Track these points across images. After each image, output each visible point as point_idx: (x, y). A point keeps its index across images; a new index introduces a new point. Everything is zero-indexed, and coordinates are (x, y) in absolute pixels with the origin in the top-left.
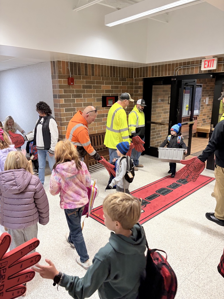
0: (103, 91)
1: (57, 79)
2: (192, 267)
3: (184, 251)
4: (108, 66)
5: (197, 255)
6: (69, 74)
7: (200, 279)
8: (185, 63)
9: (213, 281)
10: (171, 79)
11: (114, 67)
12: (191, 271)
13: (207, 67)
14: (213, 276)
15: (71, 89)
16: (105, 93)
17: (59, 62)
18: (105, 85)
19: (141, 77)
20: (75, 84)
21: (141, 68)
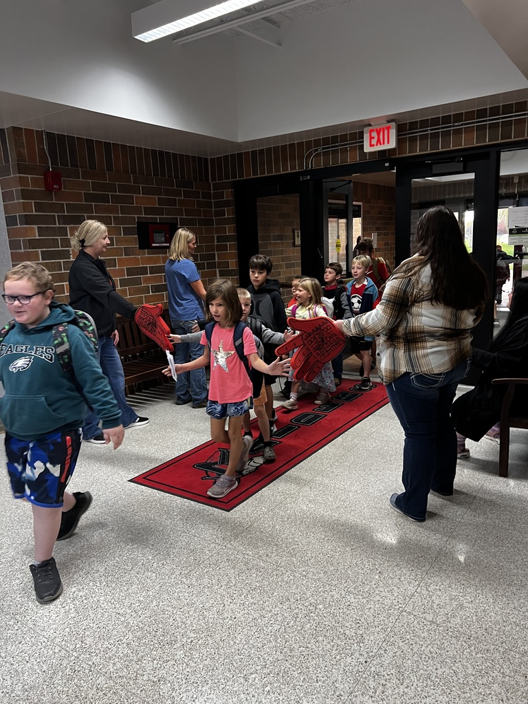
0: (138, 210)
1: (14, 175)
2: (409, 583)
3: (384, 551)
4: (146, 150)
5: (416, 555)
6: (48, 163)
7: (435, 606)
8: (326, 141)
9: (466, 605)
10: (299, 178)
12: (409, 593)
13: (377, 145)
14: (461, 594)
15: (54, 201)
16: (143, 216)
17: (17, 130)
18: (141, 195)
19: (227, 178)
20: (63, 190)
21: (226, 157)
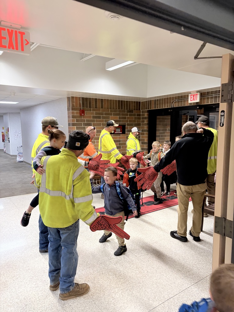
1: (71, 111)
4: (116, 101)
6: (81, 107)
8: (178, 97)
10: (169, 110)
11: (122, 101)
13: (193, 100)
15: (82, 119)
17: (73, 98)
18: (113, 116)
19: (146, 109)
20: (85, 115)
21: (146, 101)
